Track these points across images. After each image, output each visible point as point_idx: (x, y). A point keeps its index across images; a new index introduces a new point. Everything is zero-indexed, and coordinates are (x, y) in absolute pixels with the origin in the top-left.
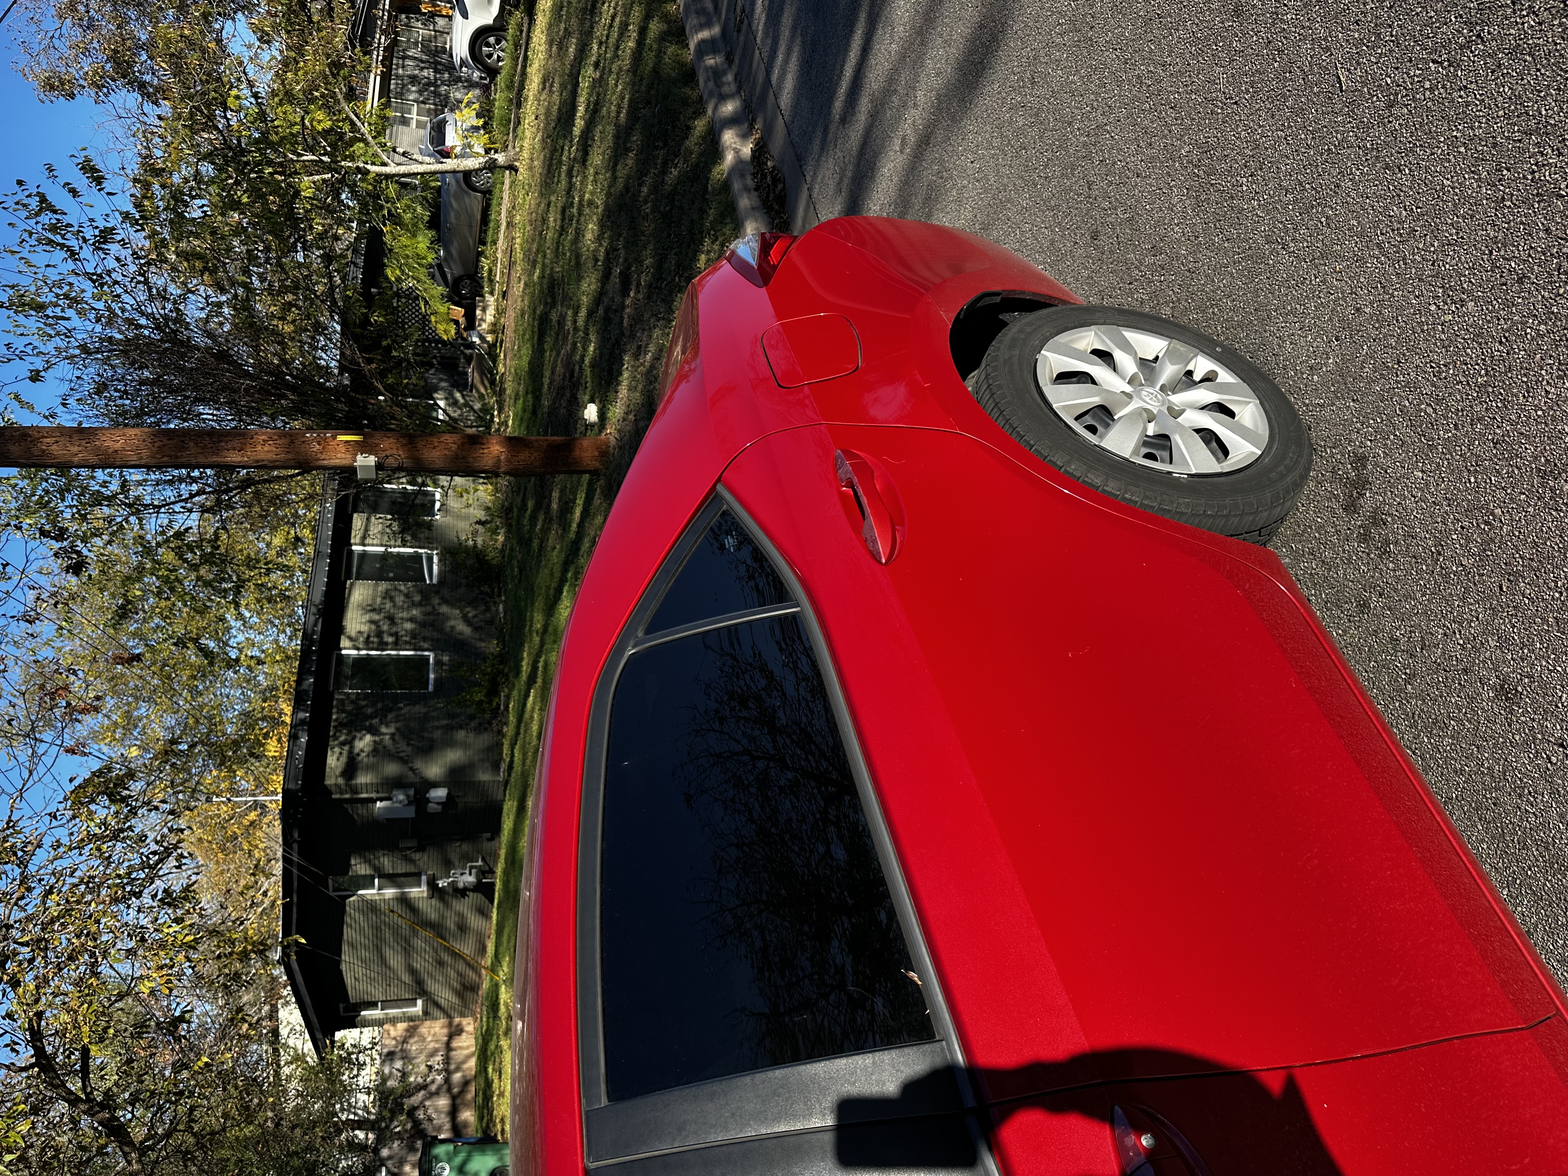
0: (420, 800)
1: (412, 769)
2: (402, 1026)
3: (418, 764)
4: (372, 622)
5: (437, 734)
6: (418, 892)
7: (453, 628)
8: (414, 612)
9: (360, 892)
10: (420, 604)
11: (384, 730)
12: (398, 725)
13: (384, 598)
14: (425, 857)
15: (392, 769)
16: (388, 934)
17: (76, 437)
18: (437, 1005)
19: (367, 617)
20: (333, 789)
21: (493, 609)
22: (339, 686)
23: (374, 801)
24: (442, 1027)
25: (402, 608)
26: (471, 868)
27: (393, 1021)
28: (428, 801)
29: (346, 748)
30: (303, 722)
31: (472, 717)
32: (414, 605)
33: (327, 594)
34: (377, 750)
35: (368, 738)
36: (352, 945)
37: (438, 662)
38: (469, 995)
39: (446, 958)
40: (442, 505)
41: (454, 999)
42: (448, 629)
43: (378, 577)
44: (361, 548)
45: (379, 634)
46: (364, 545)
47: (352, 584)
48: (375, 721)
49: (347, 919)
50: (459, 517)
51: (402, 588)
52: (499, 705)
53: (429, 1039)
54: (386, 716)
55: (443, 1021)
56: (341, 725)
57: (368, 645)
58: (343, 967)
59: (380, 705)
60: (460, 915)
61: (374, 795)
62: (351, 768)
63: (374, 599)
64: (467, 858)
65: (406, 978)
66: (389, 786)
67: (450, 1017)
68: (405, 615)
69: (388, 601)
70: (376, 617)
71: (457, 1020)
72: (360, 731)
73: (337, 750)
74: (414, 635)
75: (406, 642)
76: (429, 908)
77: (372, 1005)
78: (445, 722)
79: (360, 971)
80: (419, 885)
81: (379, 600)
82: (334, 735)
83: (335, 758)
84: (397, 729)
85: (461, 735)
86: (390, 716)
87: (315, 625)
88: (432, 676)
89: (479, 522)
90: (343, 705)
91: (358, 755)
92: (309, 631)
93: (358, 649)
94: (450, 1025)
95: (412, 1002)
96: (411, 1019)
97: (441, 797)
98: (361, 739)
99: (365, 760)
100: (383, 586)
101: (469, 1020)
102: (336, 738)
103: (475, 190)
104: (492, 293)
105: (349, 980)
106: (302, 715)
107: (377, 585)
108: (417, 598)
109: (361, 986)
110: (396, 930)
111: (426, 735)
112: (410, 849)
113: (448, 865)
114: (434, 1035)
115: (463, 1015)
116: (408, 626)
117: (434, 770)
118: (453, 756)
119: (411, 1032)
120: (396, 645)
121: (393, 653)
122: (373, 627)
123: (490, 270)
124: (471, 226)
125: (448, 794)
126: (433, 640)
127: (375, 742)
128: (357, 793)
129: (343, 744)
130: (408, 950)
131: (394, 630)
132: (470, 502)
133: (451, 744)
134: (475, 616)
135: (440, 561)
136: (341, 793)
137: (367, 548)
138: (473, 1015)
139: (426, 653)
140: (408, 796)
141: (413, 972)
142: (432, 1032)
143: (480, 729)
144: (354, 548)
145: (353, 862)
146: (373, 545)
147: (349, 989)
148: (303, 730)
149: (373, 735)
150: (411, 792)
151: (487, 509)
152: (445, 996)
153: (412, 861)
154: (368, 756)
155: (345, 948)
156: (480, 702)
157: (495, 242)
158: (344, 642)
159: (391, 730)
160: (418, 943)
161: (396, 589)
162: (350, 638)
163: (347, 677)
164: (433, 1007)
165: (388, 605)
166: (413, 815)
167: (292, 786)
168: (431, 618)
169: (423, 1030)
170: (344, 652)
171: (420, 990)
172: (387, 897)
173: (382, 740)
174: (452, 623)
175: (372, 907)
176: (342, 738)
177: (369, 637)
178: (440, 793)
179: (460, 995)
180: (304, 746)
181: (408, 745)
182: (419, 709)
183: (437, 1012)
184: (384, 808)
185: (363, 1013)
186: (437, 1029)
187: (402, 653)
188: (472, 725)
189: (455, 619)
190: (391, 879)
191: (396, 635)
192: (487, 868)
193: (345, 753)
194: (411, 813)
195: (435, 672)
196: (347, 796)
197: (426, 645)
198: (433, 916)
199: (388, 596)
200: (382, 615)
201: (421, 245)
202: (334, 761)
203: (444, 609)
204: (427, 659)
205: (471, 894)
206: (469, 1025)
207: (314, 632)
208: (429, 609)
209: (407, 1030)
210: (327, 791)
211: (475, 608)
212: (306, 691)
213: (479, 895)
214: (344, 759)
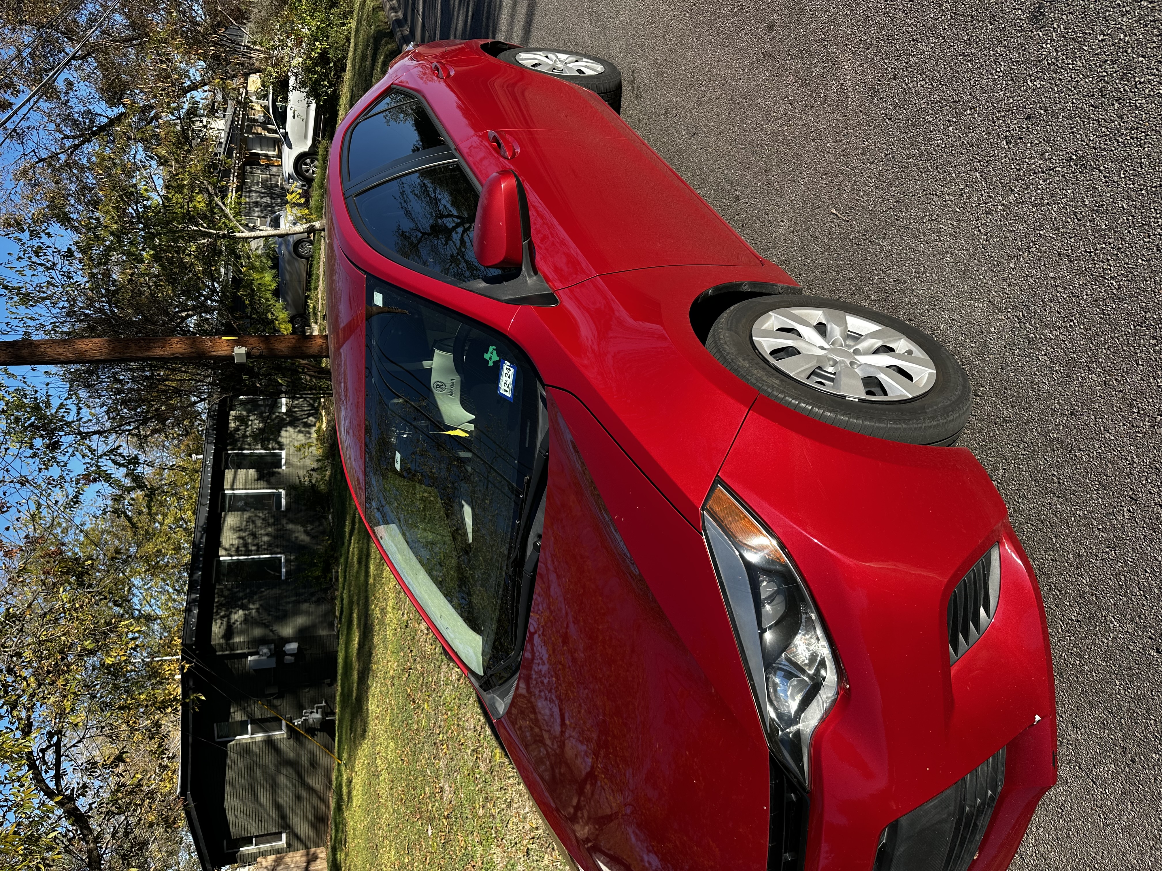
0: (278, 653)
1: (272, 631)
2: (271, 858)
3: (276, 628)
4: (239, 538)
5: (289, 607)
6: (280, 734)
7: (297, 538)
8: (270, 529)
9: (238, 737)
10: (274, 524)
11: (251, 606)
12: (261, 602)
13: (247, 522)
14: (284, 703)
15: (258, 632)
16: (258, 773)
18: (297, 837)
19: (237, 535)
20: (217, 647)
21: (325, 523)
22: (219, 581)
23: (246, 656)
24: (302, 856)
25: (261, 528)
26: (318, 708)
27: (264, 854)
28: (285, 654)
29: (226, 619)
30: (194, 600)
31: (312, 594)
32: (269, 525)
33: (208, 518)
34: (246, 620)
35: (240, 612)
36: (233, 786)
37: (287, 560)
38: (321, 826)
39: (303, 793)
40: (286, 460)
41: (310, 832)
42: (294, 539)
43: (243, 509)
44: (231, 492)
45: (246, 545)
46: (233, 490)
47: (225, 515)
48: (245, 601)
49: (229, 762)
50: (299, 467)
51: (261, 515)
52: (331, 579)
53: (292, 866)
54: (252, 597)
55: (302, 852)
56: (221, 606)
57: (238, 552)
58: (226, 806)
59: (248, 591)
60: (312, 753)
61: (246, 651)
62: (229, 633)
63: (241, 523)
64: (313, 702)
65: (273, 813)
66: (256, 644)
67: (307, 848)
68: (263, 532)
69: (251, 524)
70: (243, 534)
71: (313, 850)
72: (234, 608)
73: (219, 621)
74: (269, 544)
75: (265, 549)
76: (288, 748)
77: (248, 841)
78: (294, 599)
79: (239, 807)
80: (281, 729)
81: (244, 523)
82: (217, 612)
83: (218, 626)
84: (261, 605)
85: (306, 606)
86: (255, 597)
87: (201, 538)
88: (283, 570)
89: (313, 470)
90: (222, 592)
91: (234, 623)
92: (197, 542)
93: (231, 556)
94: (308, 854)
95: (277, 836)
96: (278, 851)
97: (293, 649)
98: (235, 613)
99: (239, 626)
100: (246, 515)
101: (322, 849)
102: (217, 613)
103: (302, 257)
104: (316, 323)
105: (231, 818)
106: (193, 596)
107: (243, 514)
108: (271, 521)
109: (240, 823)
110: (264, 768)
111: (281, 608)
112: (272, 695)
113: (300, 708)
114: (296, 862)
115: (317, 846)
116: (266, 539)
117: (287, 630)
118: (301, 621)
119: (278, 862)
120: (257, 552)
121: (255, 557)
122: (241, 541)
123: (314, 307)
124: (300, 282)
125: (299, 647)
126: (283, 546)
127: (245, 614)
128: (234, 650)
129: (222, 618)
130: (274, 786)
131: (256, 541)
132: (306, 454)
133: (299, 613)
134: (313, 529)
135: (286, 495)
136: (223, 651)
137: (235, 492)
138: (325, 844)
139: (279, 556)
140: (270, 650)
141: (278, 807)
142: (294, 860)
143: (318, 602)
144: (226, 492)
145: (232, 710)
146: (239, 489)
147: (231, 826)
148: (195, 606)
149: (243, 610)
150: (273, 646)
151: (318, 461)
152: (303, 829)
153: (274, 707)
154: (241, 624)
155: (227, 788)
156: (317, 578)
157: (316, 288)
158: (222, 552)
159: (257, 606)
160: (282, 780)
161: (256, 516)
162: (226, 549)
163: (224, 575)
164: (295, 837)
165: (251, 526)
166: (274, 665)
167: (188, 642)
168: (282, 532)
169: (287, 860)
170: (221, 558)
171: (284, 824)
172: (257, 740)
173: (250, 613)
174: (297, 535)
175: (246, 750)
176: (222, 614)
177: (238, 548)
178: (293, 646)
179: (314, 826)
180: (196, 615)
181: (269, 615)
182: (275, 591)
183: (297, 844)
184: (254, 661)
185: (241, 849)
186: (298, 858)
187: (262, 556)
188: (314, 599)
189: (298, 532)
190: (260, 724)
191: (257, 545)
192: (329, 710)
193: (225, 623)
194: (272, 663)
195: (285, 567)
196: (227, 653)
197: (279, 550)
198: (292, 755)
199: (250, 520)
200: (247, 533)
201: (267, 279)
202: (217, 629)
203: (291, 526)
204: (280, 559)
205: (318, 733)
206: (322, 853)
207: (200, 543)
208: (280, 527)
209: (275, 861)
210: (213, 649)
211: (311, 524)
212: (196, 581)
213: (325, 734)
214: (224, 627)
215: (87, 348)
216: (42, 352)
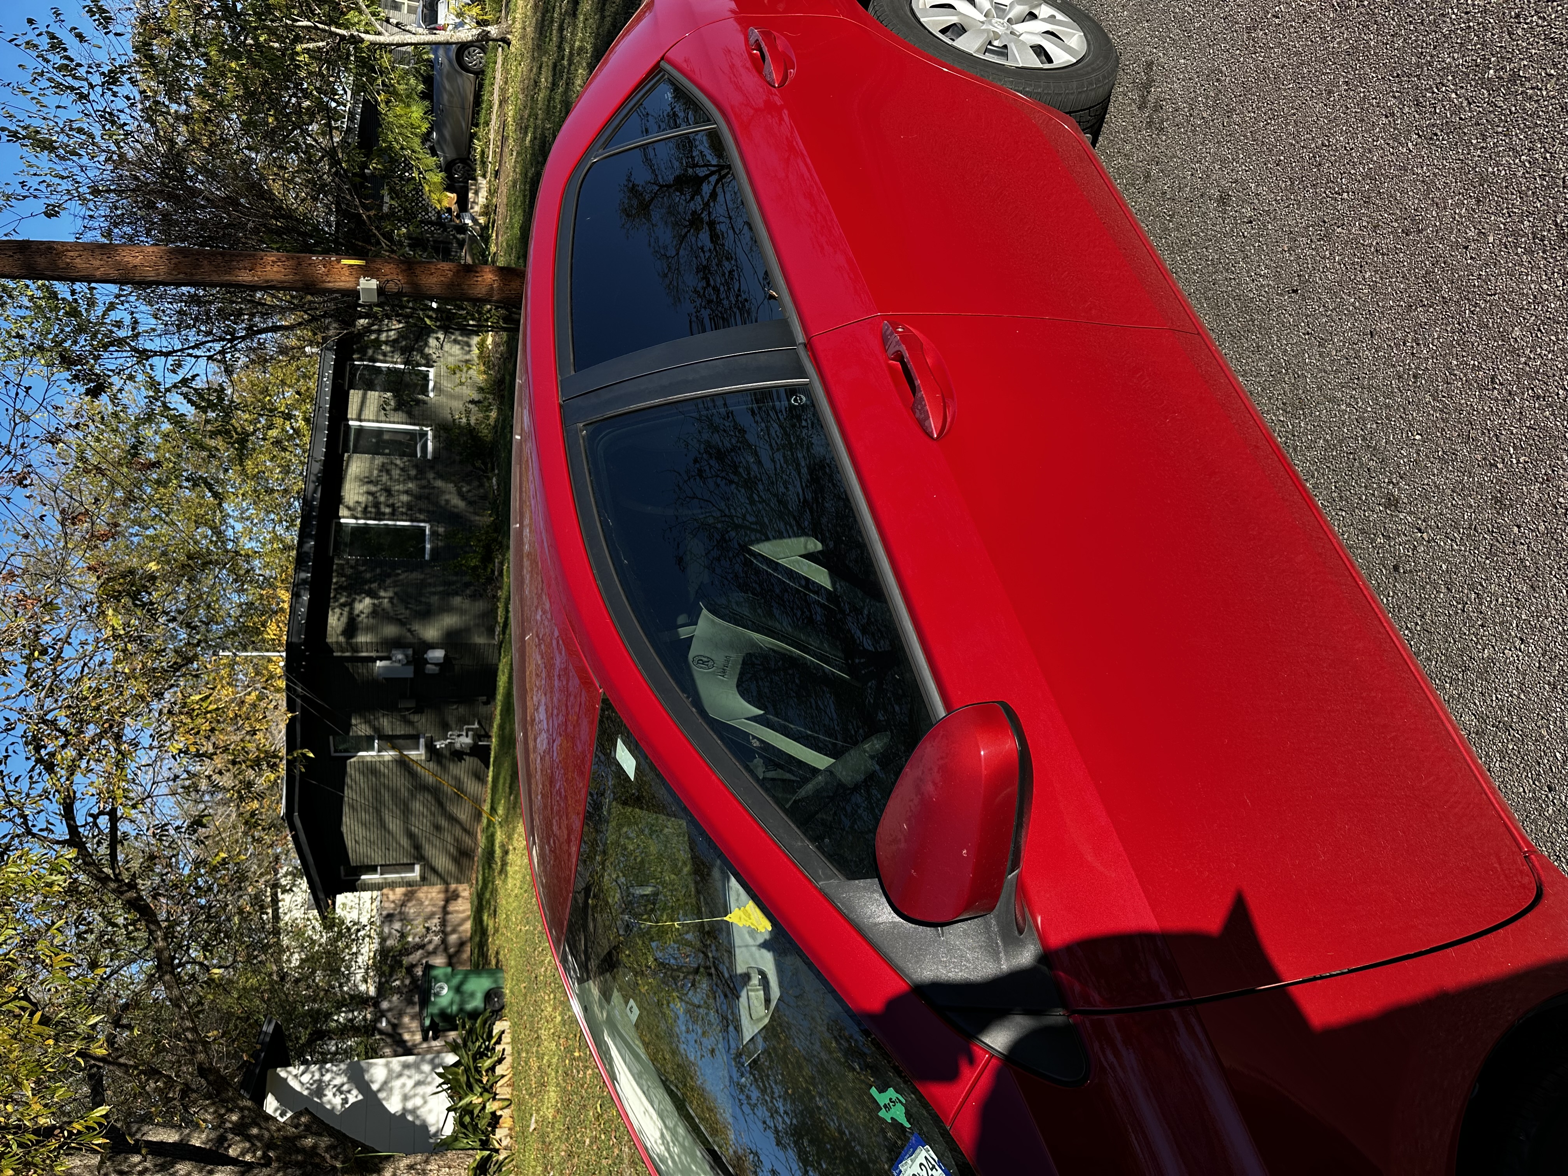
0: (418, 659)
1: (409, 630)
2: (400, 891)
3: (416, 627)
4: (369, 493)
5: (435, 599)
6: (417, 754)
7: (447, 501)
8: (410, 485)
9: (361, 754)
10: (416, 478)
11: (382, 594)
12: (396, 589)
13: (381, 471)
14: (424, 720)
15: (390, 630)
16: (387, 796)
17: (97, 252)
18: (434, 870)
19: (365, 488)
20: (335, 646)
21: (487, 484)
22: (338, 552)
23: (373, 660)
24: (439, 893)
25: (398, 481)
26: (468, 730)
27: (392, 885)
28: (426, 662)
29: (347, 609)
30: (304, 581)
31: (467, 585)
32: (410, 478)
33: (326, 463)
34: (375, 612)
35: (367, 601)
36: (353, 808)
37: (433, 533)
38: (465, 861)
39: (444, 823)
40: (435, 383)
41: (452, 867)
42: (443, 503)
43: (375, 450)
44: (357, 423)
45: (377, 505)
46: (360, 421)
47: (349, 457)
48: (374, 586)
49: (348, 780)
50: (452, 397)
51: (398, 462)
52: (493, 571)
53: (427, 903)
54: (384, 581)
55: (439, 887)
56: (340, 589)
57: (366, 514)
58: (344, 829)
59: (378, 571)
60: (458, 779)
61: (374, 654)
62: (351, 628)
63: (371, 472)
64: (462, 721)
65: (405, 842)
66: (388, 646)
67: (447, 883)
68: (401, 487)
69: (384, 474)
70: (373, 489)
71: (453, 886)
72: (359, 594)
73: (337, 611)
74: (409, 506)
75: (402, 513)
76: (427, 771)
77: (372, 869)
78: (441, 589)
79: (361, 832)
80: (418, 748)
81: (375, 472)
82: (335, 597)
83: (336, 617)
84: (396, 593)
85: (457, 601)
86: (388, 581)
87: (315, 492)
88: (428, 546)
89: (472, 402)
90: (343, 569)
91: (358, 616)
92: (309, 497)
93: (356, 518)
94: (447, 891)
95: (410, 867)
96: (409, 884)
97: (438, 658)
98: (360, 601)
99: (365, 620)
100: (379, 460)
101: (465, 886)
102: (336, 599)
103: (468, 70)
104: (484, 176)
105: (349, 843)
106: (303, 575)
107: (373, 459)
108: (413, 472)
109: (362, 849)
110: (395, 793)
111: (423, 599)
112: (408, 709)
113: (445, 727)
114: (431, 899)
115: (459, 881)
116: (405, 498)
117: (431, 632)
118: (450, 621)
119: (409, 896)
120: (393, 516)
121: (390, 523)
122: (370, 498)
123: (483, 152)
124: (463, 109)
125: (446, 655)
126: (428, 512)
127: (374, 604)
128: (357, 652)
129: (342, 606)
130: (406, 812)
131: (391, 501)
132: (463, 380)
133: (447, 609)
134: (469, 491)
135: (434, 437)
136: (342, 652)
137: (363, 424)
138: (469, 881)
139: (422, 524)
140: (407, 656)
141: (411, 836)
142: (429, 896)
143: (474, 597)
144: (351, 423)
145: (353, 722)
146: (369, 421)
147: (350, 852)
148: (305, 589)
149: (372, 598)
150: (410, 652)
151: (481, 390)
152: (442, 862)
153: (410, 723)
154: (368, 617)
155: (346, 809)
156: (475, 568)
157: (487, 124)
158: (343, 512)
159: (390, 594)
160: (417, 806)
161: (392, 463)
162: (349, 508)
163: (346, 545)
164: (431, 873)
165: (385, 478)
166: (411, 675)
167: (295, 640)
168: (427, 491)
169: (421, 894)
170: (342, 521)
171: (418, 855)
172: (386, 759)
173: (381, 603)
174: (447, 497)
175: (371, 769)
176: (342, 600)
177: (366, 507)
178: (438, 654)
179: (456, 861)
180: (306, 603)
181: (407, 608)
182: (416, 576)
183: (433, 878)
184: (385, 667)
185: (363, 877)
186: (434, 894)
187: (399, 523)
188: (468, 592)
189: (450, 493)
190: (390, 741)
191: (392, 506)
192: (483, 733)
193: (345, 614)
194: (409, 672)
195: (431, 542)
196: (348, 654)
197: (422, 517)
198: (431, 779)
199: (384, 469)
200: (379, 487)
201: (415, 115)
202: (335, 621)
203: (439, 483)
204: (423, 530)
205: (467, 758)
206: (465, 891)
207: (313, 499)
208: (424, 482)
209: (405, 895)
210: (329, 649)
211: (469, 484)
212: (307, 553)
213: (476, 759)
214: (344, 619)
215: (137, 261)
216: (68, 264)
